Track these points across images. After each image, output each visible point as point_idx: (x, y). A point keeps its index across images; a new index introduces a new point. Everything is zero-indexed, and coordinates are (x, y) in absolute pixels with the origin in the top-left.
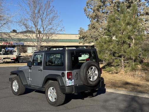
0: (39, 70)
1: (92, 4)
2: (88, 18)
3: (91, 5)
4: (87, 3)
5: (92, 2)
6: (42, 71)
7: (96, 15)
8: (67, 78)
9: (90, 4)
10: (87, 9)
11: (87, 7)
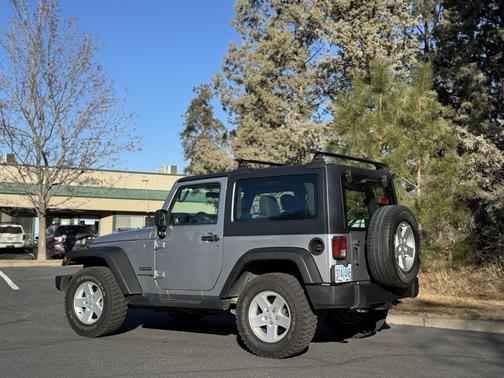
0: (204, 239)
1: (245, 66)
2: (225, 109)
3: (238, 69)
4: (227, 62)
5: (242, 59)
6: (217, 240)
7: (259, 100)
8: (335, 258)
9: (236, 67)
10: (226, 81)
11: (224, 75)
